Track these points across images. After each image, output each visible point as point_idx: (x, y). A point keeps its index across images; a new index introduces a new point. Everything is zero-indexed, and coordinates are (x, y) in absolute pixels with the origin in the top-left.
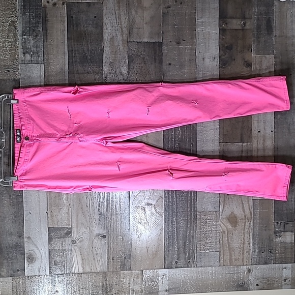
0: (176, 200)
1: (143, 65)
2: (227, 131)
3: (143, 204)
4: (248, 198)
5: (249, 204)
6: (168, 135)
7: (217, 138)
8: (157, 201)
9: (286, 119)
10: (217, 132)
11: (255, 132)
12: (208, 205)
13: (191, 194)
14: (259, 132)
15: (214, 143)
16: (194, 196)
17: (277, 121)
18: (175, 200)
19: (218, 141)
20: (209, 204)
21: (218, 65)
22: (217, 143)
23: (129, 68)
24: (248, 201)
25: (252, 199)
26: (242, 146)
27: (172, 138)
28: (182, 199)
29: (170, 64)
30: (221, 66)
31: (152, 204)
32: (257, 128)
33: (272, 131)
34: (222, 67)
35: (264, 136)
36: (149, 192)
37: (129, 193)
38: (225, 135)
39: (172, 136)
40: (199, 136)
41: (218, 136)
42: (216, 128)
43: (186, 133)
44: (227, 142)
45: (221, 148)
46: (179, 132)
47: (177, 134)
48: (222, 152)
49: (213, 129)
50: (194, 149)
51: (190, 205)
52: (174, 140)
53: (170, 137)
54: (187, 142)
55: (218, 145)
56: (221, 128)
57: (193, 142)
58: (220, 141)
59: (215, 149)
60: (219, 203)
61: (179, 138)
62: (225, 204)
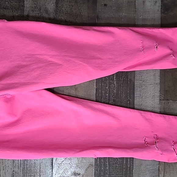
0: (109, 168)
1: (73, 4)
2: (169, 87)
3: (69, 173)
6: (101, 89)
7: (158, 94)
8: (86, 170)
10: (158, 88)
12: (146, 174)
13: (127, 161)
15: (154, 100)
16: (130, 164)
18: (107, 168)
19: (158, 98)
20: (147, 172)
21: (160, 10)
22: (157, 100)
23: (57, 6)
28: (116, 166)
29: (105, 5)
30: (163, 11)
31: (79, 174)
34: (164, 13)
36: (76, 159)
37: (52, 160)
38: (167, 91)
39: (105, 90)
40: (137, 91)
41: (159, 92)
42: (156, 83)
43: (123, 87)
44: (169, 99)
45: (162, 106)
46: (114, 85)
47: (112, 89)
48: (163, 111)
49: (153, 83)
50: (132, 106)
51: (125, 174)
52: (109, 95)
53: (103, 92)
54: (123, 99)
55: (159, 103)
56: (162, 82)
57: (130, 98)
58: (160, 97)
59: (154, 107)
60: (158, 172)
61: (114, 93)
62: (165, 172)
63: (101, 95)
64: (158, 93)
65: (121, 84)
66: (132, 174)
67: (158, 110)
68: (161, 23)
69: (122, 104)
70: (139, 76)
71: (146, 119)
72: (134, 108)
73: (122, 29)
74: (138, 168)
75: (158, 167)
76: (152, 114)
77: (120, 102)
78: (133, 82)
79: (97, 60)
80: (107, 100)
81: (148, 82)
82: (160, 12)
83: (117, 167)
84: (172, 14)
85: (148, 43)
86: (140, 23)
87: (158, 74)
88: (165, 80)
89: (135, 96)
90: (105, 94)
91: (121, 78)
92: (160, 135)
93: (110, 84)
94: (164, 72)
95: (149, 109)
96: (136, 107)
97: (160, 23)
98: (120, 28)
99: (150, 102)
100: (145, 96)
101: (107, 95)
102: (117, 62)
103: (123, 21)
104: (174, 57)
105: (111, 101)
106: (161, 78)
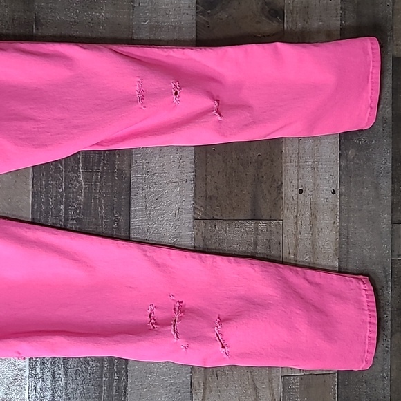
0: (66, 383)
2: (217, 188)
4: (270, 373)
5: (271, 388)
6: (47, 192)
7: (188, 205)
9: (368, 160)
10: (189, 190)
11: (289, 193)
12: (160, 396)
13: (111, 365)
14: (301, 192)
15: (180, 219)
16: (120, 372)
17: (347, 166)
18: (62, 383)
19: (190, 216)
20: (163, 391)
22: (187, 219)
24: (271, 381)
25: (280, 374)
26: (257, 229)
27: (57, 204)
28: (85, 379)
30: (201, 8)
32: (295, 182)
33: (334, 192)
34: (203, 13)
35: (313, 204)
38: (210, 197)
39: (57, 196)
40: (137, 199)
41: (191, 199)
42: (185, 178)
43: (101, 189)
44: (216, 217)
45: (199, 234)
46: (78, 185)
47: (73, 192)
48: (201, 245)
49: (177, 180)
50: (123, 234)
51: (107, 396)
52: (65, 207)
53: (52, 200)
54: (102, 216)
55: (191, 226)
56: (200, 178)
57: (120, 215)
58: (195, 213)
59: (181, 237)
60: (189, 390)
61: (78, 204)
62: (208, 390)
63: (47, 208)
64: (190, 201)
65: (96, 182)
66: (125, 395)
67: (189, 243)
68: (197, 36)
69: (99, 230)
70: (143, 163)
71: (158, 265)
72: (128, 239)
73: (91, 49)
74: (138, 382)
75: (189, 378)
76: (173, 251)
77: (95, 224)
78: (128, 175)
79: (24, 124)
80: (61, 221)
81: (165, 176)
82: (194, 12)
83: (87, 380)
84: (224, 15)
85: (154, 82)
86: (145, 35)
87: (189, 157)
88: (206, 171)
89: (132, 209)
90: (56, 205)
91: (96, 168)
92: (188, 303)
93: (68, 180)
94: (203, 153)
95: (166, 241)
96: (133, 236)
97: (194, 36)
98: (85, 45)
99: (170, 225)
100: (158, 209)
101: (62, 207)
102: (75, 127)
103: (101, 32)
104: (219, 117)
105: (71, 222)
106: (196, 167)
